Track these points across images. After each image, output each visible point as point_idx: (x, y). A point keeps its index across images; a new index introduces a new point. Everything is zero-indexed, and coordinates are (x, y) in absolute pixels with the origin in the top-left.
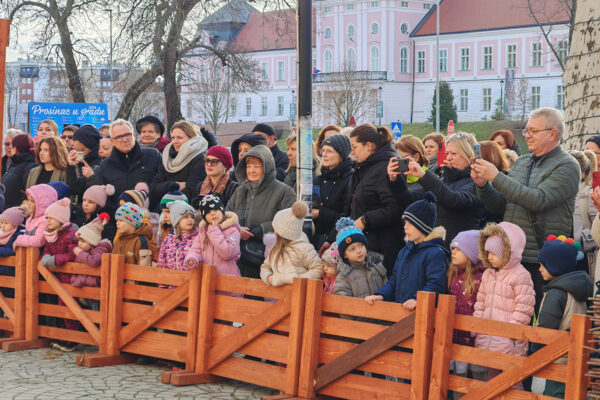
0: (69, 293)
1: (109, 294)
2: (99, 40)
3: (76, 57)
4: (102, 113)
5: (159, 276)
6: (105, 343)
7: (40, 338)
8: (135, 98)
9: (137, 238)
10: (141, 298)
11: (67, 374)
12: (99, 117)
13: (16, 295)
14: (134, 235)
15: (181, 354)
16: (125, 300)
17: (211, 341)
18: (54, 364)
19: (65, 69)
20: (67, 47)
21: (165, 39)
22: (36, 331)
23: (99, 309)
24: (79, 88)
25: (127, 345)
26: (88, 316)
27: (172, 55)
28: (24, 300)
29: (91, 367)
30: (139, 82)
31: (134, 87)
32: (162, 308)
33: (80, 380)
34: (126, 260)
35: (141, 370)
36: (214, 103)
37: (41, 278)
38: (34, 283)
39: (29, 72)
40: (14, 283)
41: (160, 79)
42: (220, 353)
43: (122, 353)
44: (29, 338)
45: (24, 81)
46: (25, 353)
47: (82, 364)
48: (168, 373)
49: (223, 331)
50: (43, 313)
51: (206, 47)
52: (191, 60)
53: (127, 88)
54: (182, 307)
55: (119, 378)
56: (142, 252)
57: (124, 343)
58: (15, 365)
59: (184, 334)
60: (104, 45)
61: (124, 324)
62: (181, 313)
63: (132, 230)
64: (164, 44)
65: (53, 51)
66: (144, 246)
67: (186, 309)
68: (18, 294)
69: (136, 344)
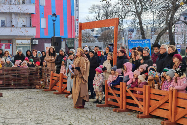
0: (135, 96)
1: (146, 97)
2: (150, 21)
3: (143, 26)
4: (149, 42)
5: (160, 92)
6: (145, 111)
7: (127, 109)
8: (160, 37)
9: (154, 81)
10: (155, 99)
11: (134, 120)
12: (148, 43)
13: (120, 96)
14: (153, 80)
15: (167, 116)
16: (150, 99)
17: (176, 113)
18: (130, 117)
19: (140, 29)
20: (140, 23)
21: (169, 19)
22: (126, 107)
23: (143, 101)
24: (144, 35)
25: (151, 112)
26: (140, 103)
27: (171, 24)
28: (122, 98)
29: (141, 118)
30: (161, 32)
31: (160, 34)
32: (161, 102)
33: (137, 122)
34: (151, 87)
35: (155, 120)
36: (184, 37)
37: (127, 92)
38: (125, 93)
39: (131, 30)
40: (120, 93)
41: (168, 31)
42: (179, 116)
43: (150, 115)
44: (124, 109)
45: (130, 33)
46: (123, 113)
47: (138, 117)
48: (163, 122)
49: (180, 110)
50: (128, 102)
51: (182, 21)
52: (177, 25)
53: (158, 34)
54: (167, 102)
55: (149, 122)
56: (155, 85)
57: (150, 112)
58: (119, 117)
59: (168, 110)
60: (151, 22)
61: (150, 106)
62: (167, 103)
63: (153, 78)
64: (169, 21)
65: (137, 24)
66: (156, 83)
67: (168, 103)
68: (121, 96)
69: (154, 112)
